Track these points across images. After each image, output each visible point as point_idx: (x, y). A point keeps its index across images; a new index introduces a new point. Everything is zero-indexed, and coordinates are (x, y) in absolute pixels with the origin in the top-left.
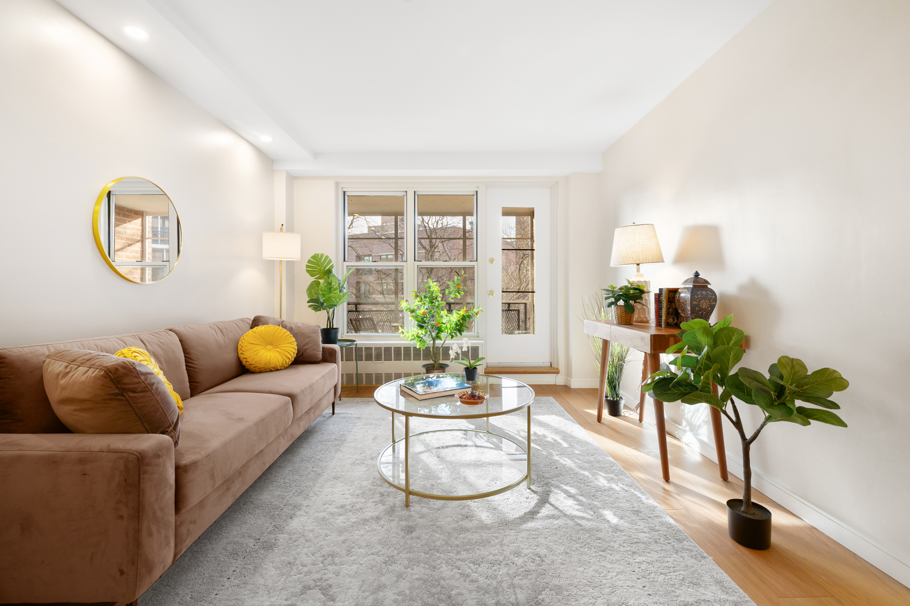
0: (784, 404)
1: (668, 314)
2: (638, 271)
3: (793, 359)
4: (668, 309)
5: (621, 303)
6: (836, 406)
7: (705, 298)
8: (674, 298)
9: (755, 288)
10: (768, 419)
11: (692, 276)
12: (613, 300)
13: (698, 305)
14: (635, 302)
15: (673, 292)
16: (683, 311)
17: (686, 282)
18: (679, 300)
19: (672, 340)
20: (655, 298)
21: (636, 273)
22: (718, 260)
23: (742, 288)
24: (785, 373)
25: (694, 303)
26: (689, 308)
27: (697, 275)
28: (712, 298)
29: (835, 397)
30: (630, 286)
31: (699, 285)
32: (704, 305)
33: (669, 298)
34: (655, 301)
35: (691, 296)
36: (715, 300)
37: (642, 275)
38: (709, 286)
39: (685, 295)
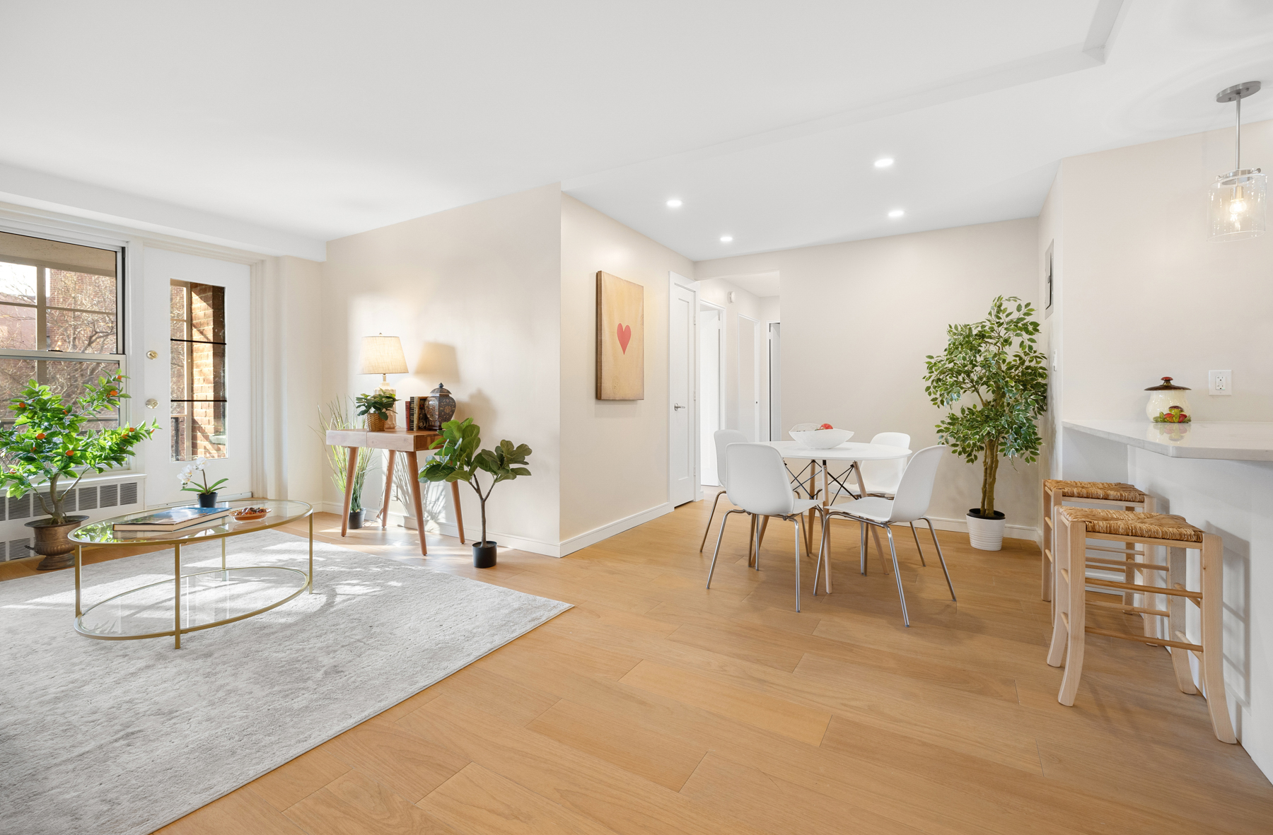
0: (504, 468)
1: (419, 419)
2: (385, 379)
3: (507, 442)
4: (419, 414)
5: (372, 410)
6: (527, 463)
7: (448, 405)
8: (424, 405)
9: (480, 396)
10: (496, 481)
11: (437, 386)
12: (363, 408)
13: (443, 411)
14: (387, 410)
15: (423, 400)
16: (432, 416)
17: (433, 391)
18: (428, 408)
19: (429, 439)
20: (406, 406)
21: (382, 382)
22: (455, 375)
23: (472, 397)
24: (504, 449)
25: (441, 409)
26: (437, 413)
27: (441, 386)
28: (452, 404)
29: (527, 459)
30: (383, 394)
31: (444, 395)
32: (448, 410)
33: (420, 405)
34: (406, 408)
35: (439, 403)
36: (455, 407)
37: (388, 384)
38: (450, 395)
39: (433, 403)
